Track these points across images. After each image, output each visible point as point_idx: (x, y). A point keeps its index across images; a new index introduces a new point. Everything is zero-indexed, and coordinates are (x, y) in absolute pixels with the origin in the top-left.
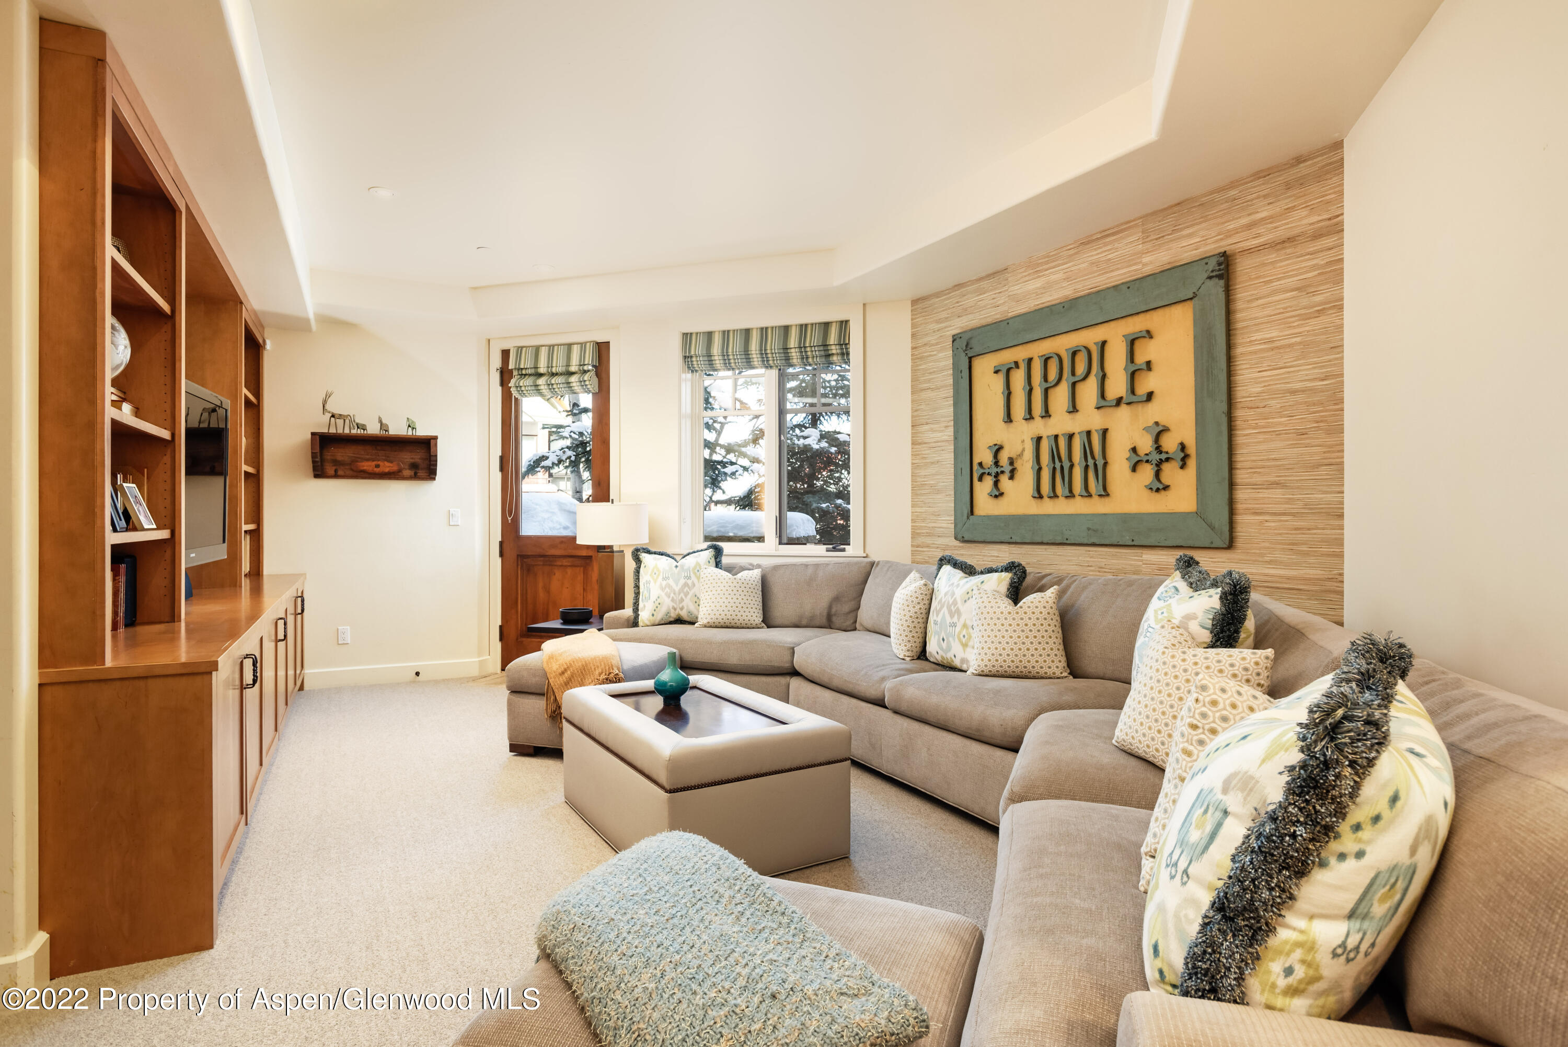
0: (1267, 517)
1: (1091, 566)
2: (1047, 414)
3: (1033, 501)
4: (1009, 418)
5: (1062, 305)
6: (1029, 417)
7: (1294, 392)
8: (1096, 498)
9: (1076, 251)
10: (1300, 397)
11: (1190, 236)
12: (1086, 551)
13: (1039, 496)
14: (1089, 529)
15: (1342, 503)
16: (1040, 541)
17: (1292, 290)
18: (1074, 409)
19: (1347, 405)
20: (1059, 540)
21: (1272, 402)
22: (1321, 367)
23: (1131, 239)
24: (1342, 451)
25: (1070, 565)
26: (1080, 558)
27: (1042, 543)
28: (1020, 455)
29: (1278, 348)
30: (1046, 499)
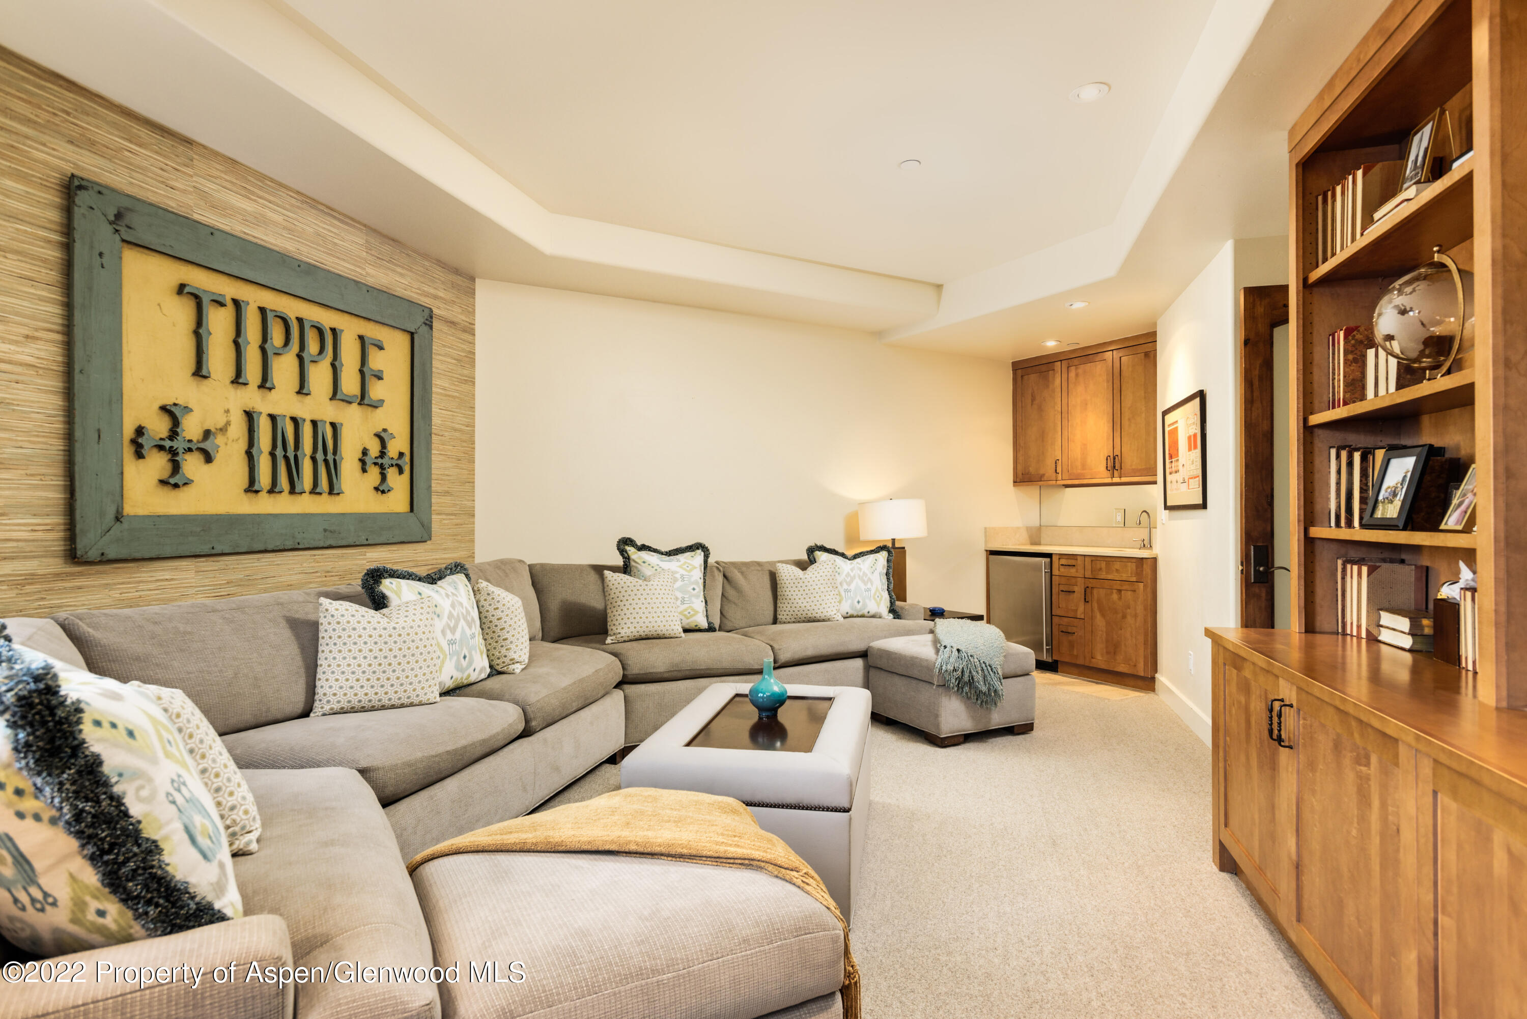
0: (444, 517)
1: (317, 572)
2: (265, 384)
3: (245, 498)
4: (199, 372)
5: (299, 263)
6: (238, 379)
7: (456, 430)
8: (325, 496)
9: (298, 204)
10: (457, 434)
11: (401, 275)
12: (311, 555)
13: (252, 488)
14: (325, 530)
15: (474, 507)
16: (263, 549)
17: (455, 359)
18: (302, 390)
19: (477, 446)
20: (289, 544)
21: (446, 434)
22: (466, 418)
23: (357, 240)
24: (474, 474)
25: (291, 575)
26: (305, 565)
27: (266, 551)
28: (223, 430)
29: (449, 396)
30: (264, 494)
